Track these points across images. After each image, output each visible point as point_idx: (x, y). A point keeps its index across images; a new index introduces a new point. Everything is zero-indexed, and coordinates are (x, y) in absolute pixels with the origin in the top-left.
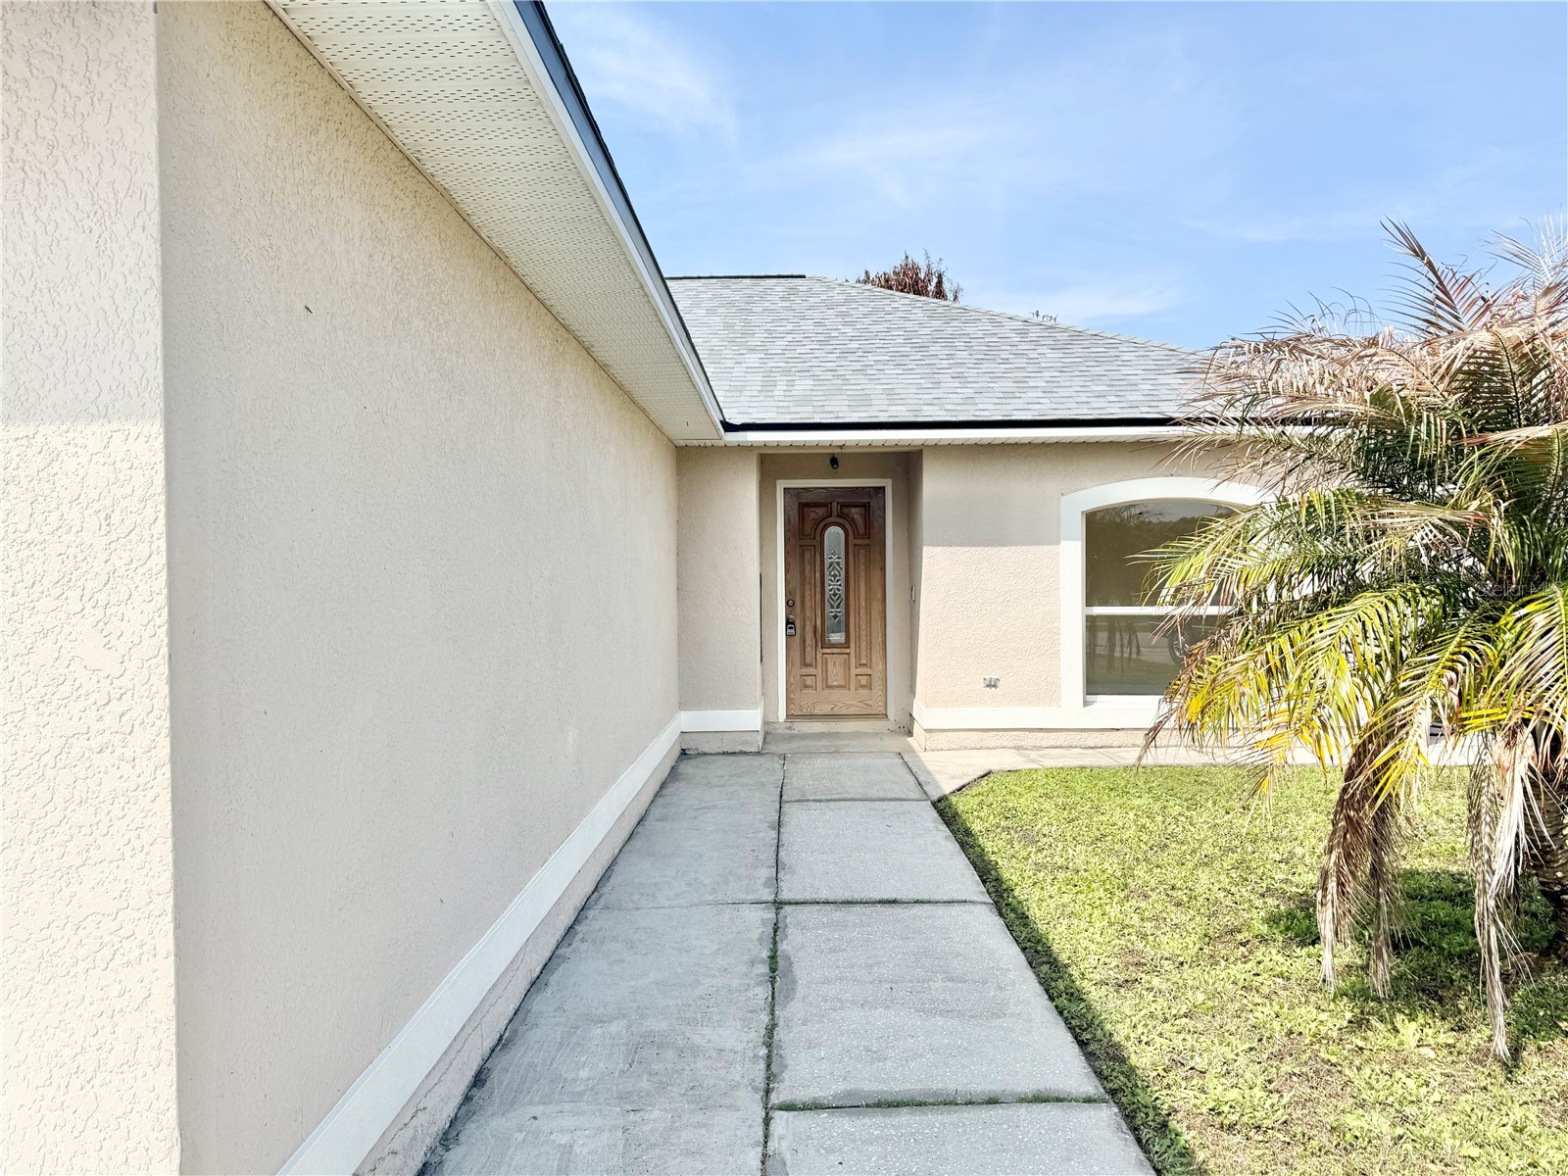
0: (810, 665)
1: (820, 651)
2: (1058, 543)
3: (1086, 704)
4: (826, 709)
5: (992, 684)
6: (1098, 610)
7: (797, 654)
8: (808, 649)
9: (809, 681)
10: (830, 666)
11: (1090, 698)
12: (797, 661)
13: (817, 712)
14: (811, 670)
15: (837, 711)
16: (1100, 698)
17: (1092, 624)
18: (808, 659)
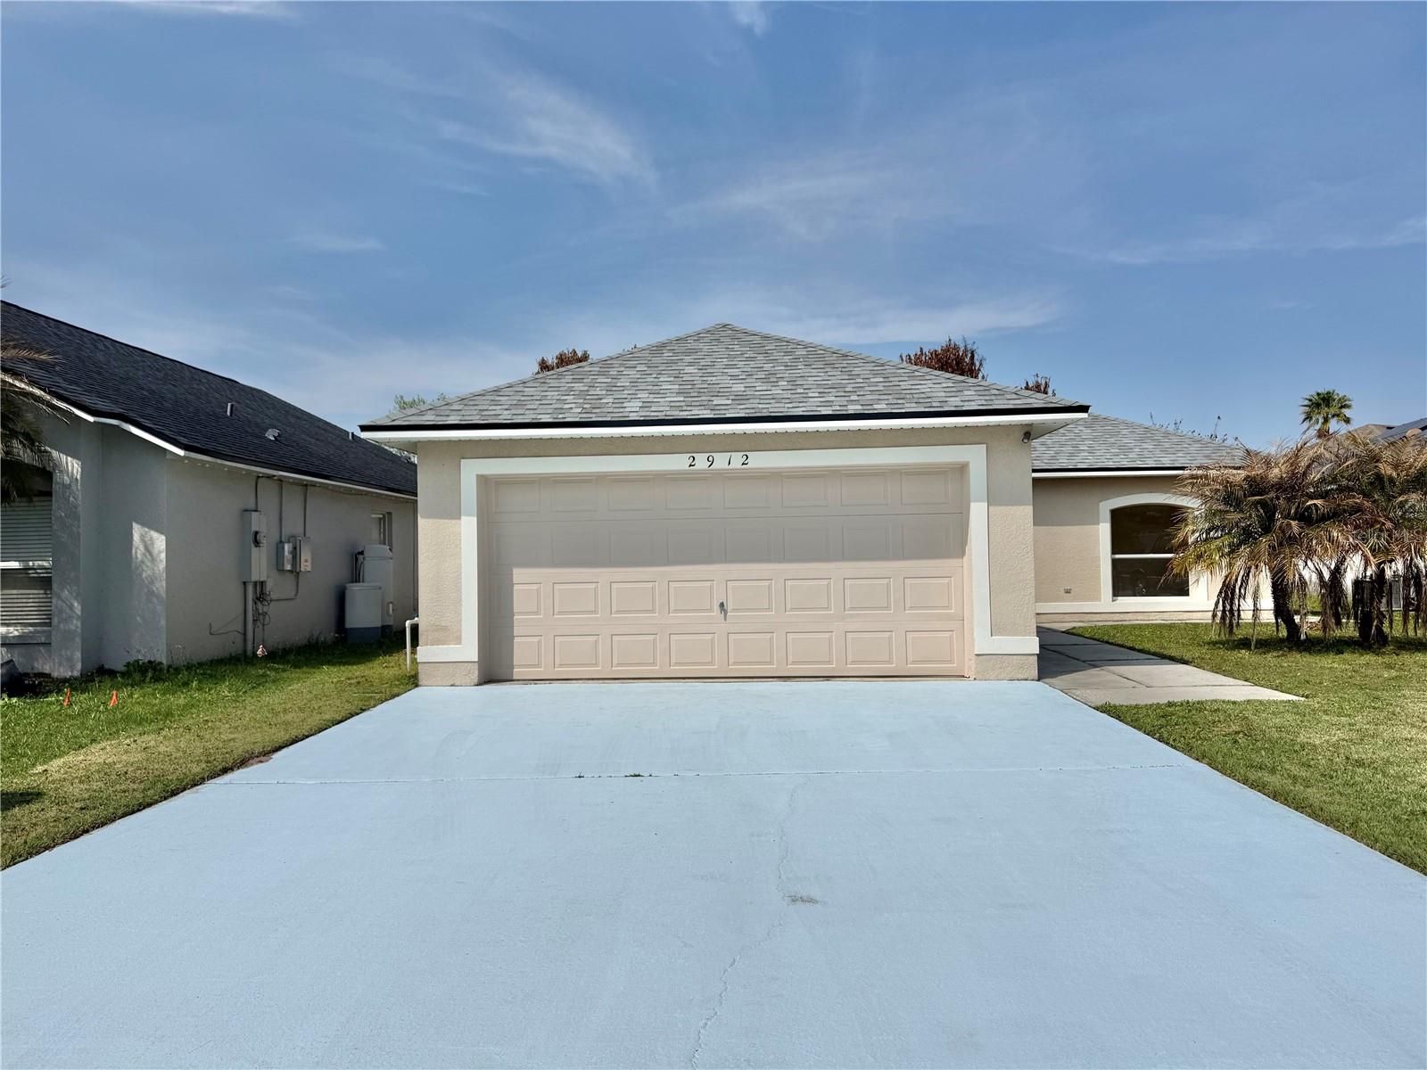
2: (1099, 524)
3: (1113, 601)
5: (1068, 592)
6: (1118, 556)
11: (1115, 598)
16: (1119, 598)
17: (1114, 562)
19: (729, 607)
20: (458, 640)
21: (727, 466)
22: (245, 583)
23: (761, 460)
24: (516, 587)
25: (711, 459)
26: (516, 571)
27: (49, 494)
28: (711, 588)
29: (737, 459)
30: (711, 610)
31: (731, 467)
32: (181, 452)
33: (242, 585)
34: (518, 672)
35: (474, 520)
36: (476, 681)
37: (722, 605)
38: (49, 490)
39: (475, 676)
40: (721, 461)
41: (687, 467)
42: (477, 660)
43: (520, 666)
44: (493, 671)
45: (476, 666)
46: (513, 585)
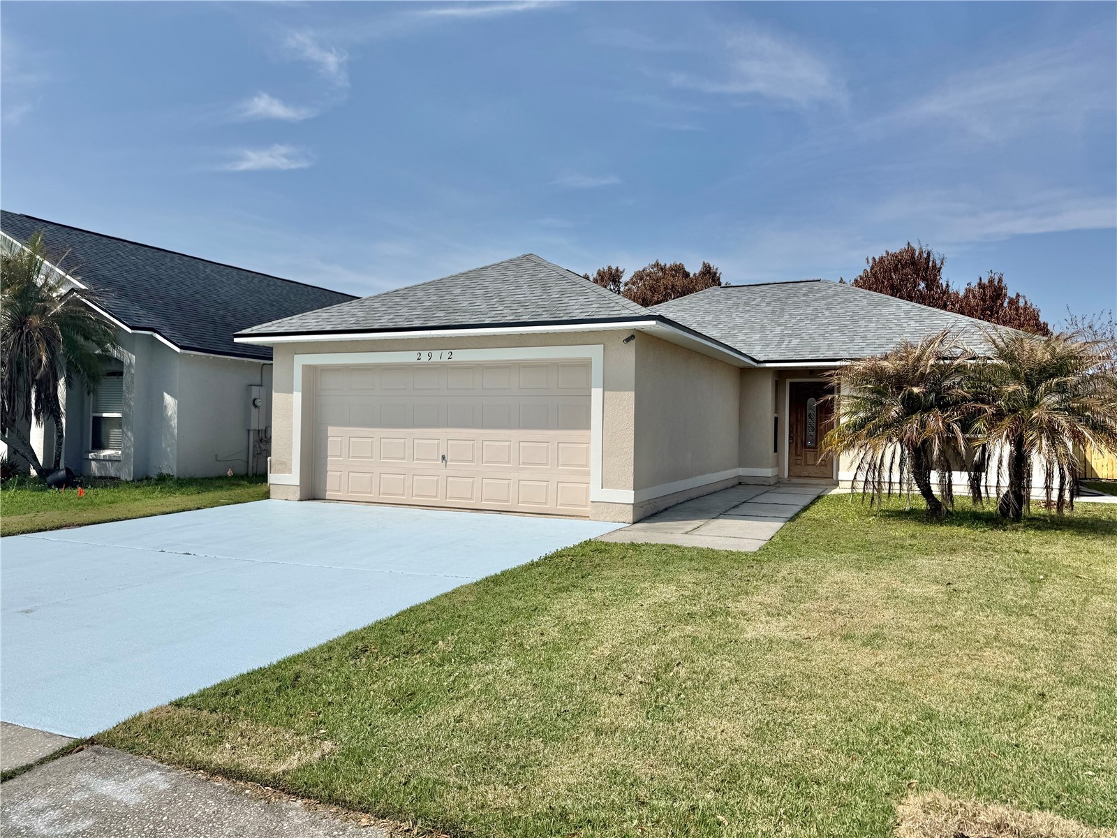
0: (799, 456)
1: (804, 450)
4: (806, 474)
7: (793, 451)
8: (799, 449)
9: (799, 462)
10: (808, 456)
12: (794, 453)
13: (802, 475)
14: (799, 458)
15: (811, 475)
18: (798, 453)
19: (449, 458)
20: (290, 471)
21: (439, 360)
22: (249, 430)
23: (461, 356)
24: (330, 439)
25: (430, 355)
26: (330, 428)
27: (121, 374)
28: (438, 444)
29: (446, 354)
30: (437, 460)
31: (442, 360)
32: (178, 350)
33: (247, 432)
34: (329, 495)
35: (300, 394)
36: (298, 498)
37: (443, 457)
38: (121, 370)
39: (298, 496)
40: (436, 356)
41: (416, 360)
42: (299, 484)
43: (331, 491)
44: (312, 492)
45: (299, 488)
46: (328, 437)
